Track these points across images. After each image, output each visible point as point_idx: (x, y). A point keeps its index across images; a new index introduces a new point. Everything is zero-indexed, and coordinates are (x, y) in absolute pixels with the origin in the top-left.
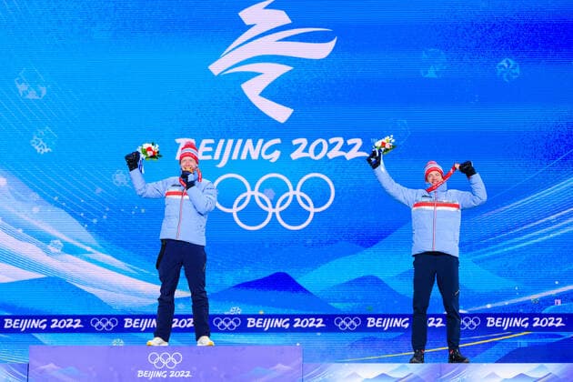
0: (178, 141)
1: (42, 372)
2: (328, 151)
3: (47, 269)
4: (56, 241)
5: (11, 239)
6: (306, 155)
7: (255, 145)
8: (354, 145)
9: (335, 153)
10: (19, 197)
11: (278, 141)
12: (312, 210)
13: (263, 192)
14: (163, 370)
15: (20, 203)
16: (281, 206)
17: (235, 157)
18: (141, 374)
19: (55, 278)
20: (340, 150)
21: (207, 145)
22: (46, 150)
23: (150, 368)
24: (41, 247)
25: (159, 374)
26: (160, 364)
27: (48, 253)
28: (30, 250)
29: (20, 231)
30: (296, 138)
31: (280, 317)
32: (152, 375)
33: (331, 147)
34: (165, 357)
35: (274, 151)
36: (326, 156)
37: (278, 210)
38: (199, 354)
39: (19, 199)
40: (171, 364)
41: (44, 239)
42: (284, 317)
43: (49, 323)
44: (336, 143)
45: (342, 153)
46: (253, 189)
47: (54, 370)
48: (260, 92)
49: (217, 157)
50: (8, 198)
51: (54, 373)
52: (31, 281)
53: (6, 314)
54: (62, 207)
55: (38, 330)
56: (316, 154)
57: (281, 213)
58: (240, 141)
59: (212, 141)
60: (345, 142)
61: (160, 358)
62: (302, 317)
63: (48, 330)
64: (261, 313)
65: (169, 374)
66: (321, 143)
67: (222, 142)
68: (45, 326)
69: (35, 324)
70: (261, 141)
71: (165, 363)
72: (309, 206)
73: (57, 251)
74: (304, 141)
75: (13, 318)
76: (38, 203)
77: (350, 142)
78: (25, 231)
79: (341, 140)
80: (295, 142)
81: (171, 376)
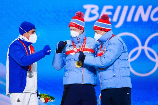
0: (85, 7)
7: (145, 10)
17: (129, 19)
21: (108, 10)
46: (143, 44)
49: (115, 19)
58: (133, 8)
59: (111, 7)
67: (119, 8)
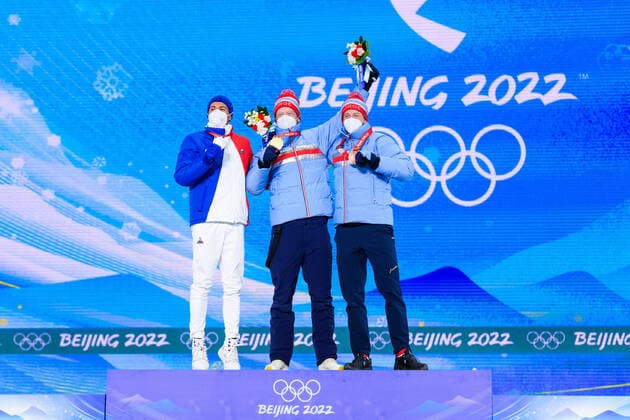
1: (126, 405)
2: (517, 92)
3: (120, 264)
4: (130, 224)
5: (69, 221)
6: (484, 98)
8: (553, 83)
9: (526, 96)
10: (80, 163)
11: (443, 79)
12: (494, 178)
13: (421, 153)
14: (293, 404)
15: (80, 170)
16: (448, 172)
17: (382, 102)
18: (263, 409)
19: (130, 276)
20: (533, 91)
22: (116, 96)
23: (276, 401)
24: (110, 232)
25: (288, 410)
26: (289, 395)
27: (120, 241)
28: (95, 237)
29: (81, 210)
30: (470, 74)
31: (448, 330)
32: (278, 411)
33: (520, 86)
34: (297, 386)
35: (437, 94)
36: (513, 100)
37: (444, 178)
38: (344, 381)
39: (77, 164)
40: (305, 395)
41: (114, 221)
42: (453, 330)
43: (122, 340)
44: (528, 81)
45: (537, 96)
47: (143, 403)
48: (417, 8)
50: (64, 163)
51: (141, 409)
52: (97, 280)
53: (61, 327)
54: (138, 176)
55: (108, 350)
56: (499, 97)
57: (450, 183)
58: (389, 80)
59: (348, 81)
60: (541, 80)
61: (289, 387)
62: (480, 331)
63: (122, 350)
64: (422, 324)
65: (302, 409)
66: (506, 82)
68: (116, 344)
69: (103, 341)
70: (419, 80)
71: (297, 394)
72: (489, 172)
73: (131, 237)
74: (481, 79)
75: (72, 332)
76: (104, 170)
77: (548, 79)
78: (87, 210)
79: (534, 77)
80: (468, 80)
81: (305, 412)
